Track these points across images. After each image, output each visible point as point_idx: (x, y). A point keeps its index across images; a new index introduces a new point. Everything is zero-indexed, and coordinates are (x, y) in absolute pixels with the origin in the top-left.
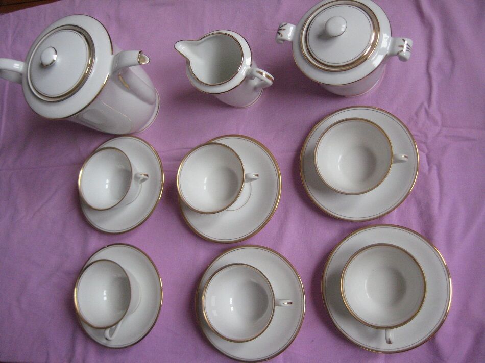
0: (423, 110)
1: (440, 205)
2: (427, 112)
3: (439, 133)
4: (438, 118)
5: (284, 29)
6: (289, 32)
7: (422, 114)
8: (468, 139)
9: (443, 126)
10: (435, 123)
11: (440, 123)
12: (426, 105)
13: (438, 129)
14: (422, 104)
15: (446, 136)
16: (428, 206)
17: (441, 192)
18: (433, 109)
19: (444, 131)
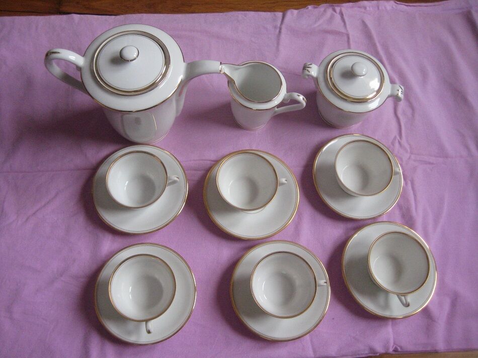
0: (397, 141)
2: (399, 143)
3: (409, 158)
4: (407, 147)
5: (311, 68)
6: (314, 71)
7: (397, 145)
8: (430, 163)
9: (411, 153)
10: (407, 152)
11: (409, 151)
12: (398, 138)
13: (408, 155)
14: (395, 137)
15: (415, 161)
16: (408, 210)
17: (415, 200)
18: (404, 141)
19: (413, 157)
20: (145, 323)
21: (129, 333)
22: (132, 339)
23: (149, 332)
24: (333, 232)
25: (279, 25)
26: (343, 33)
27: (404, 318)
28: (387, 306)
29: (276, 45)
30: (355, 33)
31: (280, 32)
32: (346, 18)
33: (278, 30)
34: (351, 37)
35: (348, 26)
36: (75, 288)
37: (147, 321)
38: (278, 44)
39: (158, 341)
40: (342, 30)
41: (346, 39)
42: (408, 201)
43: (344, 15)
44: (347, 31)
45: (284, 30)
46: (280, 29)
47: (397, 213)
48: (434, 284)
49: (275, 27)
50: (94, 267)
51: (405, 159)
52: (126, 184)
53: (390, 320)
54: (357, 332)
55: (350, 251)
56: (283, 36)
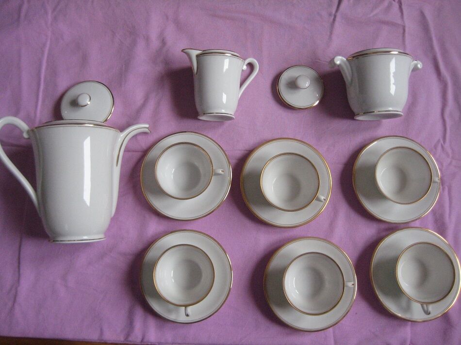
0: (440, 145)
1: (450, 215)
2: (442, 147)
3: (450, 164)
4: (450, 151)
7: (439, 148)
9: (453, 158)
10: (448, 155)
11: (451, 156)
12: (442, 141)
13: (449, 160)
14: (439, 141)
15: (455, 167)
16: (442, 216)
17: (450, 206)
18: (447, 146)
19: (454, 163)
20: (184, 307)
21: (170, 311)
22: (172, 317)
23: (187, 315)
24: (366, 232)
25: (334, 12)
26: (399, 24)
27: (424, 321)
28: (408, 309)
29: (328, 33)
30: (411, 25)
31: (334, 20)
32: (404, 7)
33: (332, 18)
34: (407, 29)
35: (405, 16)
36: (122, 264)
37: (186, 306)
38: (331, 33)
39: (195, 321)
40: (399, 22)
41: (402, 31)
42: (442, 207)
43: (403, 4)
44: (404, 23)
45: (338, 19)
46: (335, 16)
47: (431, 219)
48: (456, 293)
49: (330, 15)
50: (140, 246)
51: (445, 164)
52: (173, 172)
53: (410, 323)
54: (378, 329)
55: (380, 253)
56: (337, 24)
